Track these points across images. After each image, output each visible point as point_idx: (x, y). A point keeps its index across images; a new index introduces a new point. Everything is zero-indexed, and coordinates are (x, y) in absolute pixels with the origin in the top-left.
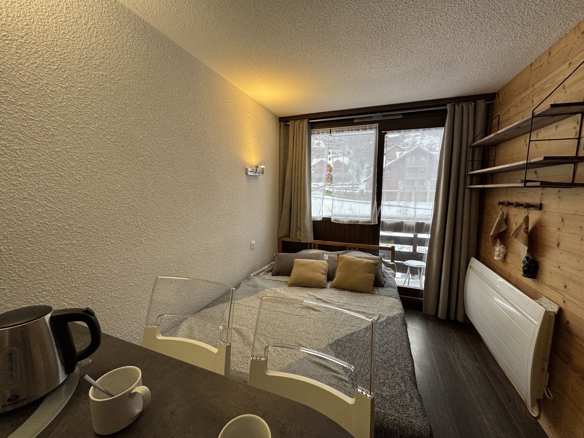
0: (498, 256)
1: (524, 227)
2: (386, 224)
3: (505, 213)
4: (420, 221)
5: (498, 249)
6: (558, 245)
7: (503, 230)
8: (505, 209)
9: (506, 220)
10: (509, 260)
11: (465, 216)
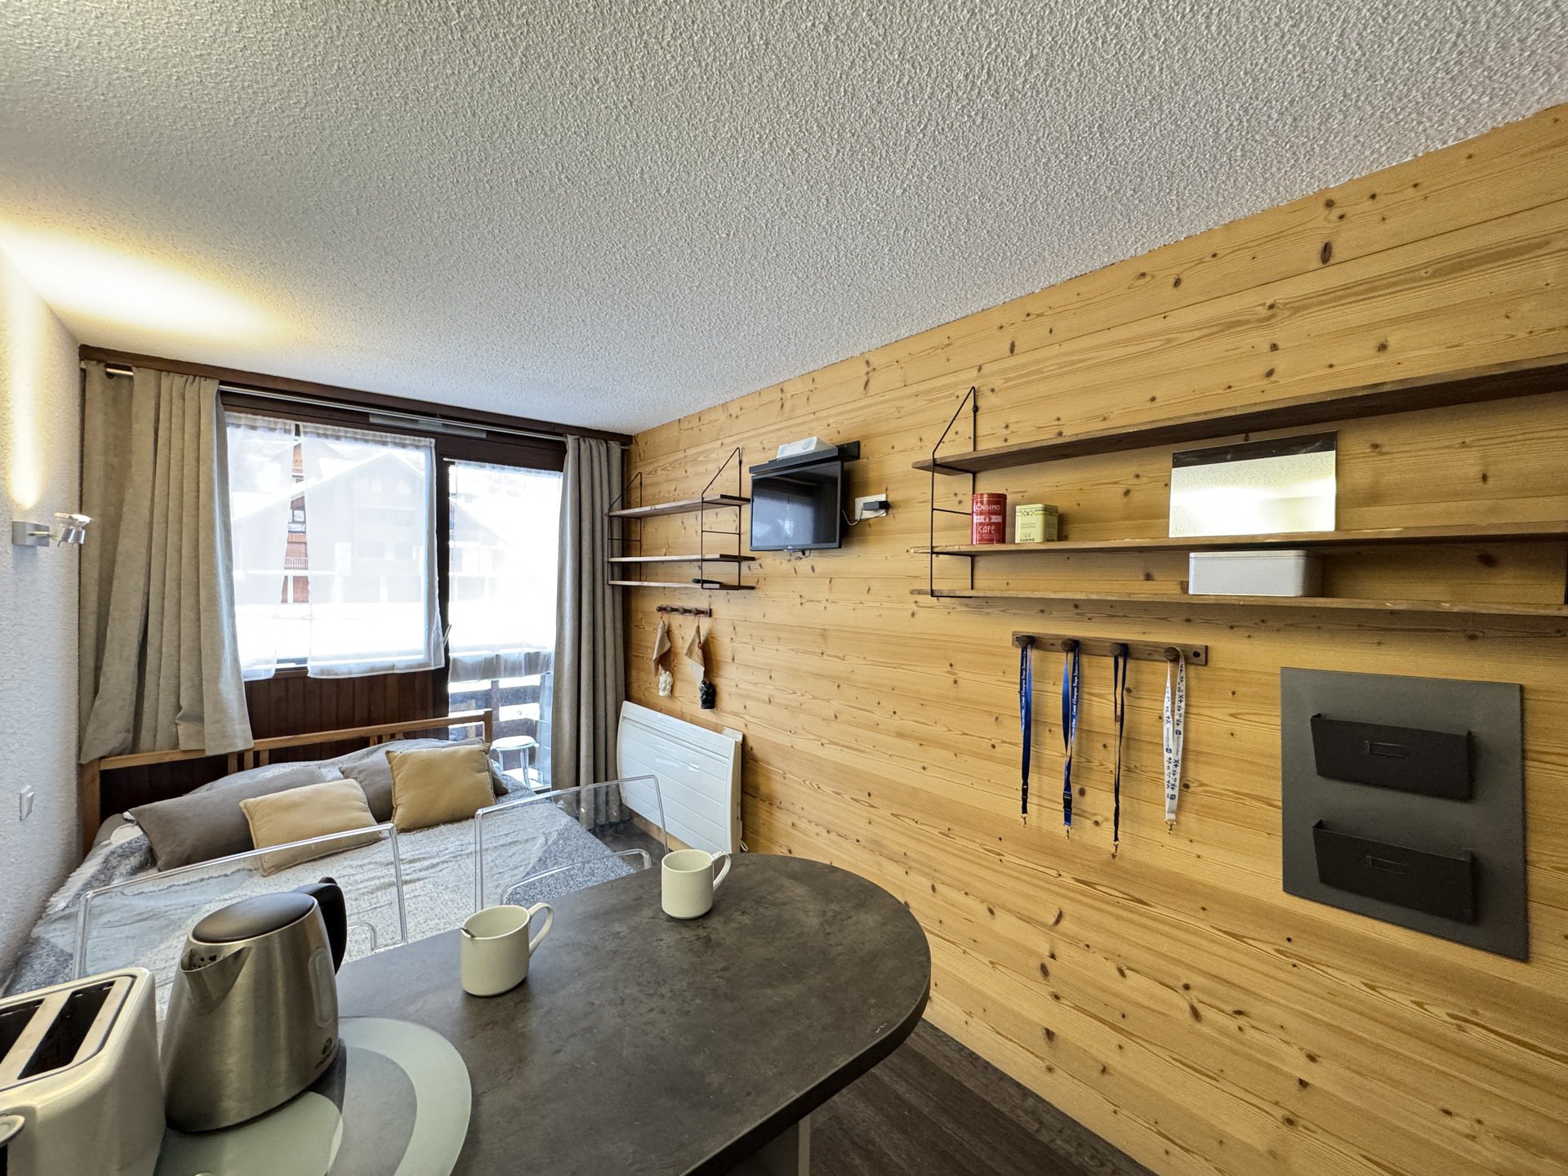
0: (665, 689)
1: (697, 641)
2: (464, 665)
3: (666, 623)
4: (532, 651)
5: (664, 678)
6: (733, 659)
7: (666, 648)
8: (666, 616)
9: (668, 633)
10: (677, 693)
11: (607, 633)
